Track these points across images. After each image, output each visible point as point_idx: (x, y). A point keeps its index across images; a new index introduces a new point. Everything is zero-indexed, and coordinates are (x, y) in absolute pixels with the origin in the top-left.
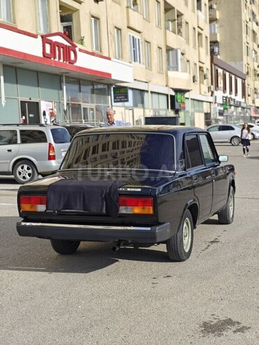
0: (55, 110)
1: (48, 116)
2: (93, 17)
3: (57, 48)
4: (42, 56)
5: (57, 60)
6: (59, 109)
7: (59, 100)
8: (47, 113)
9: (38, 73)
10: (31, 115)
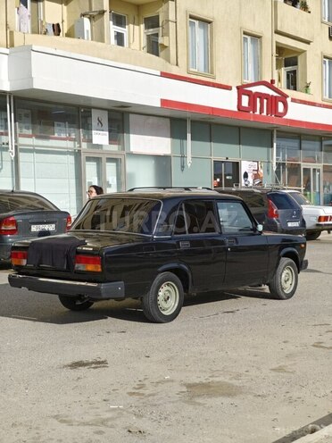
0: (261, 171)
1: (250, 179)
2: (325, 57)
3: (258, 99)
4: (236, 110)
5: (258, 113)
6: (268, 170)
7: (268, 159)
8: (250, 175)
9: (239, 128)
10: (228, 177)
